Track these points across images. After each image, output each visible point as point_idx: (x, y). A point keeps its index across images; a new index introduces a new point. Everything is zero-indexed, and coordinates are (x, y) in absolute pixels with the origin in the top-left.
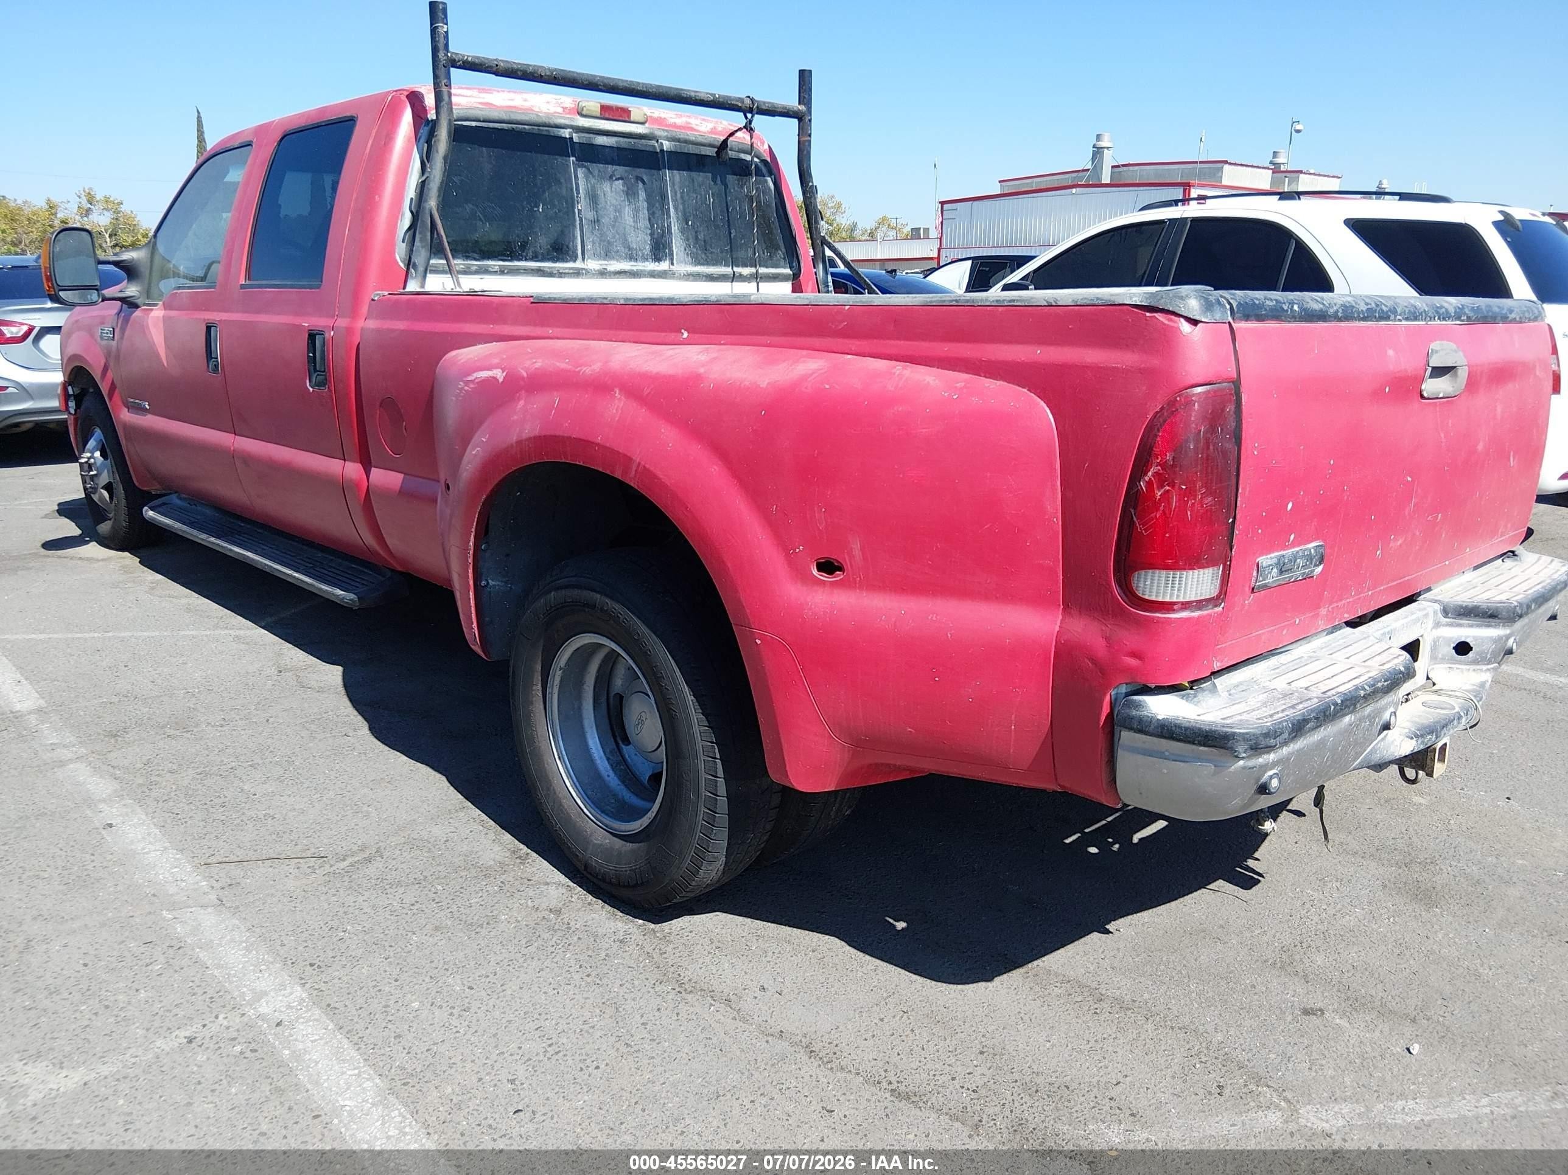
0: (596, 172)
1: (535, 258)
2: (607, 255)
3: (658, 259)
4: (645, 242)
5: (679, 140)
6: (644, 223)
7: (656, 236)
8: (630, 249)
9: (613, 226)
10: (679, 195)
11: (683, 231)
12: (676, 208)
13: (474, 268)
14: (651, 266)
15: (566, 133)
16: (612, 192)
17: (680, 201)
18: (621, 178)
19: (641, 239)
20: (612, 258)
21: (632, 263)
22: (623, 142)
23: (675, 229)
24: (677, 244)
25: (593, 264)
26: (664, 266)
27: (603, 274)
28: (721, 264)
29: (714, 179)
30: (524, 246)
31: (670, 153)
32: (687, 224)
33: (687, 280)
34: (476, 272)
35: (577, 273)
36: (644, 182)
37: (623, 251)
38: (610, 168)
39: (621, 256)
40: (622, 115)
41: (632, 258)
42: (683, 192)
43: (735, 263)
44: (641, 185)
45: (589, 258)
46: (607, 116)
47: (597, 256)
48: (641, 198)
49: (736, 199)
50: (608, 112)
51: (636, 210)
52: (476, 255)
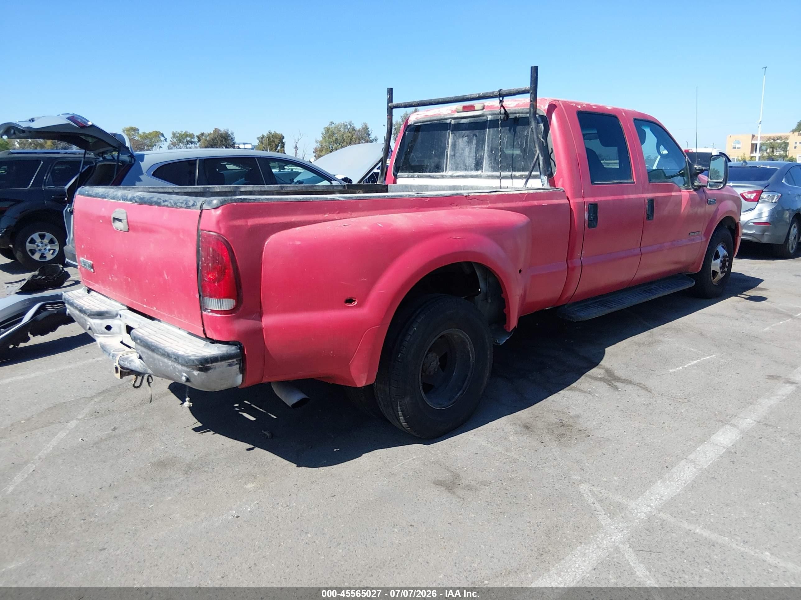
0: (457, 135)
1: (429, 172)
2: (456, 169)
3: (477, 170)
4: (472, 163)
5: (495, 114)
6: (473, 154)
7: (477, 159)
8: (466, 166)
9: (460, 157)
10: (491, 140)
11: (489, 156)
12: (488, 146)
13: (410, 176)
14: (474, 173)
15: (448, 121)
16: (462, 142)
17: (490, 142)
18: (467, 136)
19: (471, 162)
20: (458, 170)
21: (466, 172)
22: (471, 120)
23: (486, 156)
24: (486, 163)
25: (450, 173)
26: (479, 173)
27: (452, 177)
28: (506, 171)
29: (510, 130)
30: (426, 168)
31: (491, 121)
32: (492, 153)
33: (489, 179)
34: (411, 177)
35: (443, 177)
36: (476, 136)
37: (463, 167)
38: (464, 132)
39: (462, 169)
40: (472, 108)
41: (466, 170)
42: (492, 139)
43: (514, 170)
44: (475, 137)
45: (449, 170)
46: (465, 110)
47: (452, 169)
48: (474, 143)
49: (519, 138)
50: (466, 109)
51: (470, 149)
52: (412, 171)
